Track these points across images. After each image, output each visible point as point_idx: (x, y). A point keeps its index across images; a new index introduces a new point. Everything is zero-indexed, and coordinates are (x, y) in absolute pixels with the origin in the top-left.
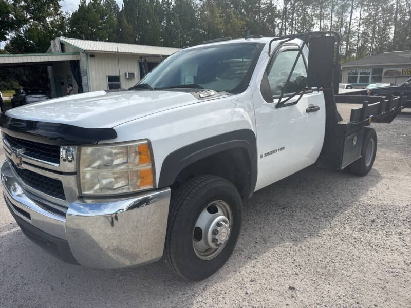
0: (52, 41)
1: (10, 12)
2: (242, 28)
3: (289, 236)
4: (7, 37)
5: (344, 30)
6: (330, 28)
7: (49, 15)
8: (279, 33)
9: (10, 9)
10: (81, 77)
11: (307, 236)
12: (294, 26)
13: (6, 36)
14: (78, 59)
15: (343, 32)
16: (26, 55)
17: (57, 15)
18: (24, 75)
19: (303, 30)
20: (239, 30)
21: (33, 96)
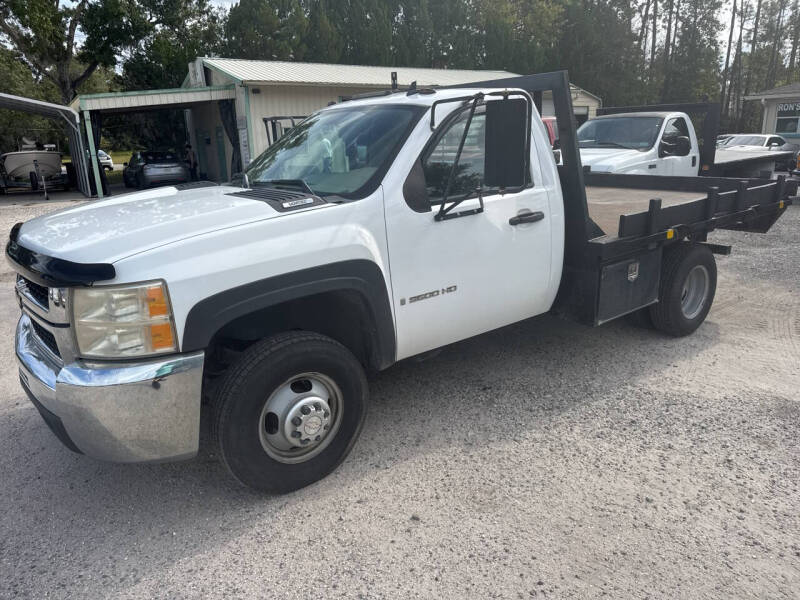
0: (190, 65)
1: (123, 14)
2: (555, 21)
3: (464, 436)
4: (118, 58)
5: (791, 13)
6: (756, 10)
7: (188, 15)
8: (640, 25)
9: (121, 9)
10: (237, 130)
11: (494, 438)
12: (675, 9)
13: (116, 56)
14: (233, 97)
15: (786, 18)
16: (142, 92)
17: (204, 13)
18: (146, 127)
19: (696, 17)
20: (550, 25)
21: (157, 166)
